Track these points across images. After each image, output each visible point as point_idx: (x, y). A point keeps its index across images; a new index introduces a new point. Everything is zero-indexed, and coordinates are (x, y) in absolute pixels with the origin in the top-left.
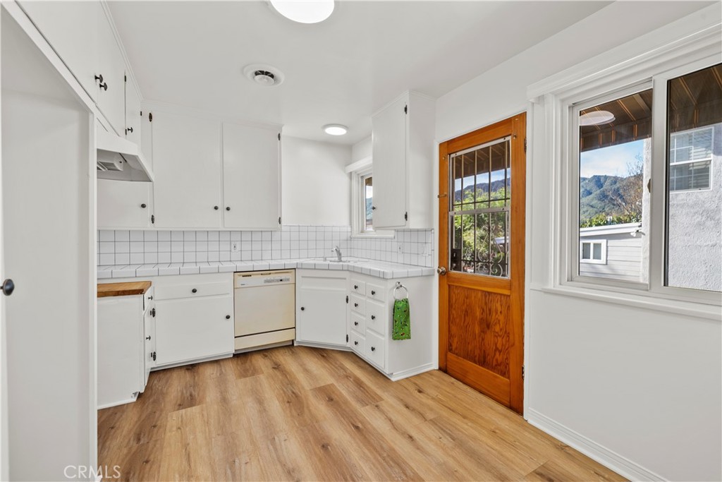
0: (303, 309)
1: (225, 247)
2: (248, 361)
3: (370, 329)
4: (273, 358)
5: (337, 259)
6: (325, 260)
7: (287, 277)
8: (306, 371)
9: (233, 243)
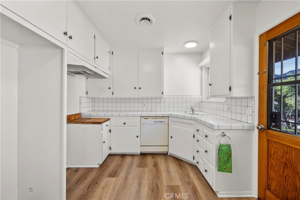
0: (171, 137)
1: (141, 105)
2: (145, 158)
3: (205, 158)
4: (156, 160)
5: (192, 112)
6: (186, 113)
7: (165, 121)
8: (168, 172)
9: (144, 103)
